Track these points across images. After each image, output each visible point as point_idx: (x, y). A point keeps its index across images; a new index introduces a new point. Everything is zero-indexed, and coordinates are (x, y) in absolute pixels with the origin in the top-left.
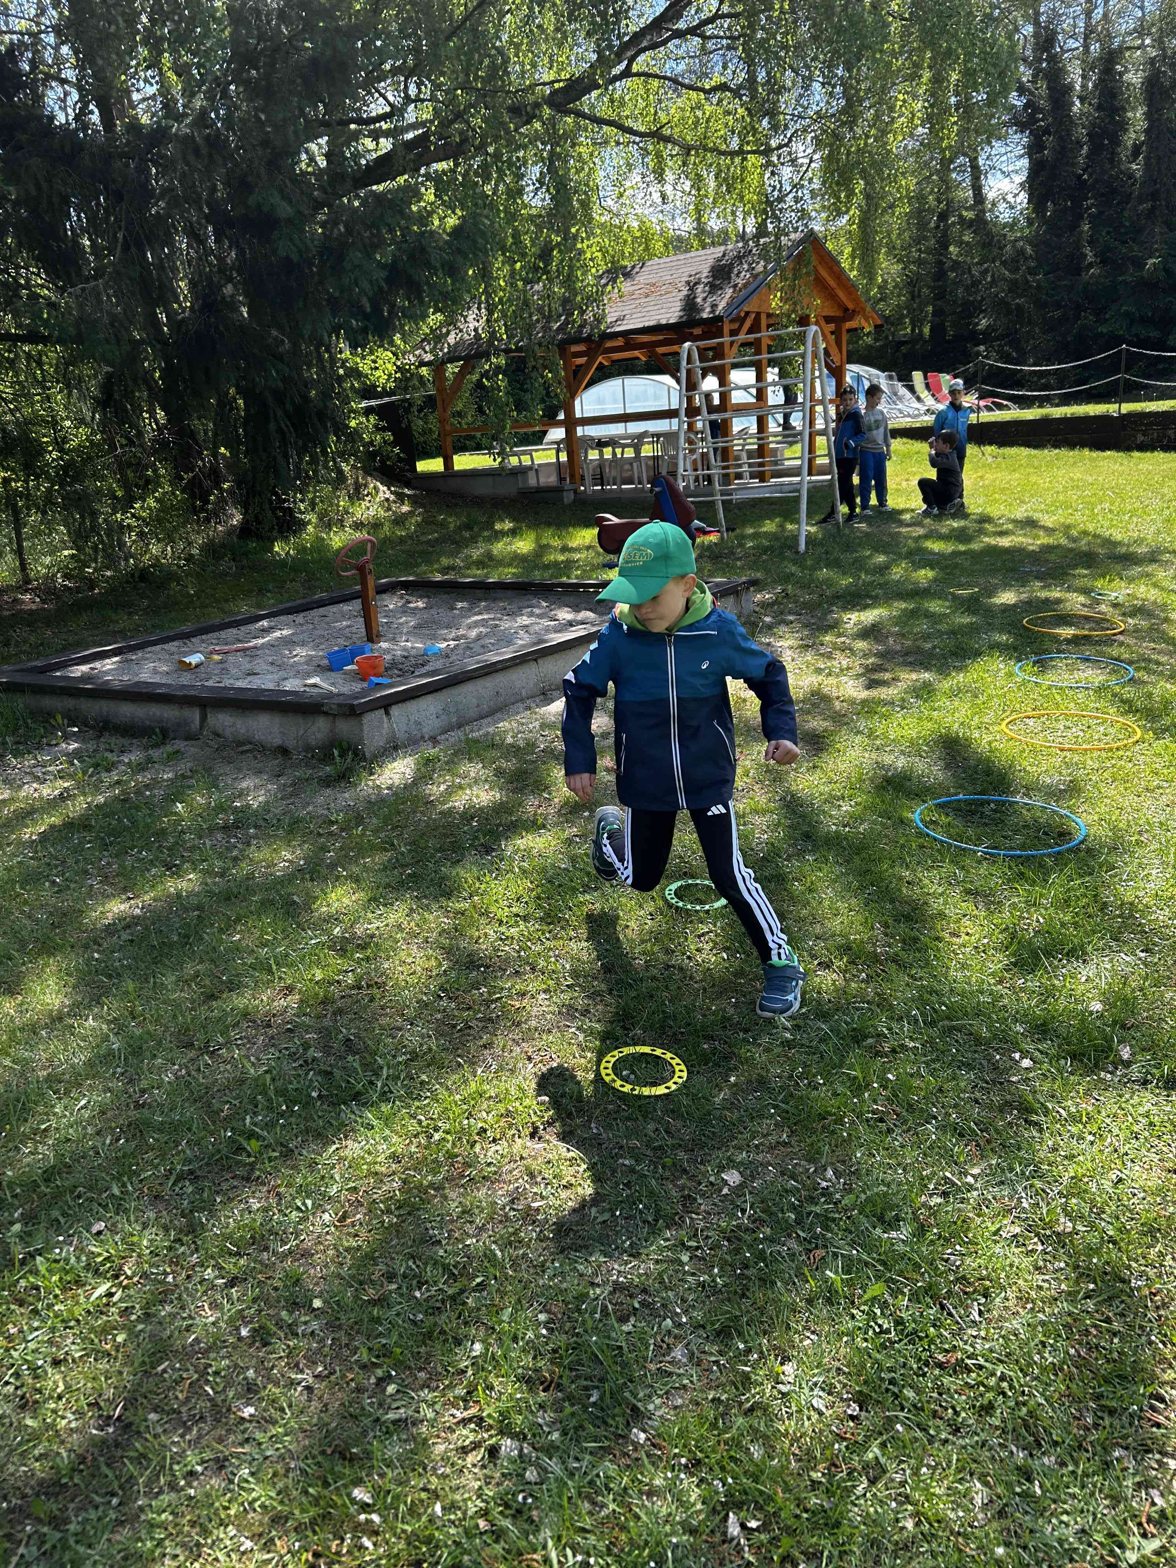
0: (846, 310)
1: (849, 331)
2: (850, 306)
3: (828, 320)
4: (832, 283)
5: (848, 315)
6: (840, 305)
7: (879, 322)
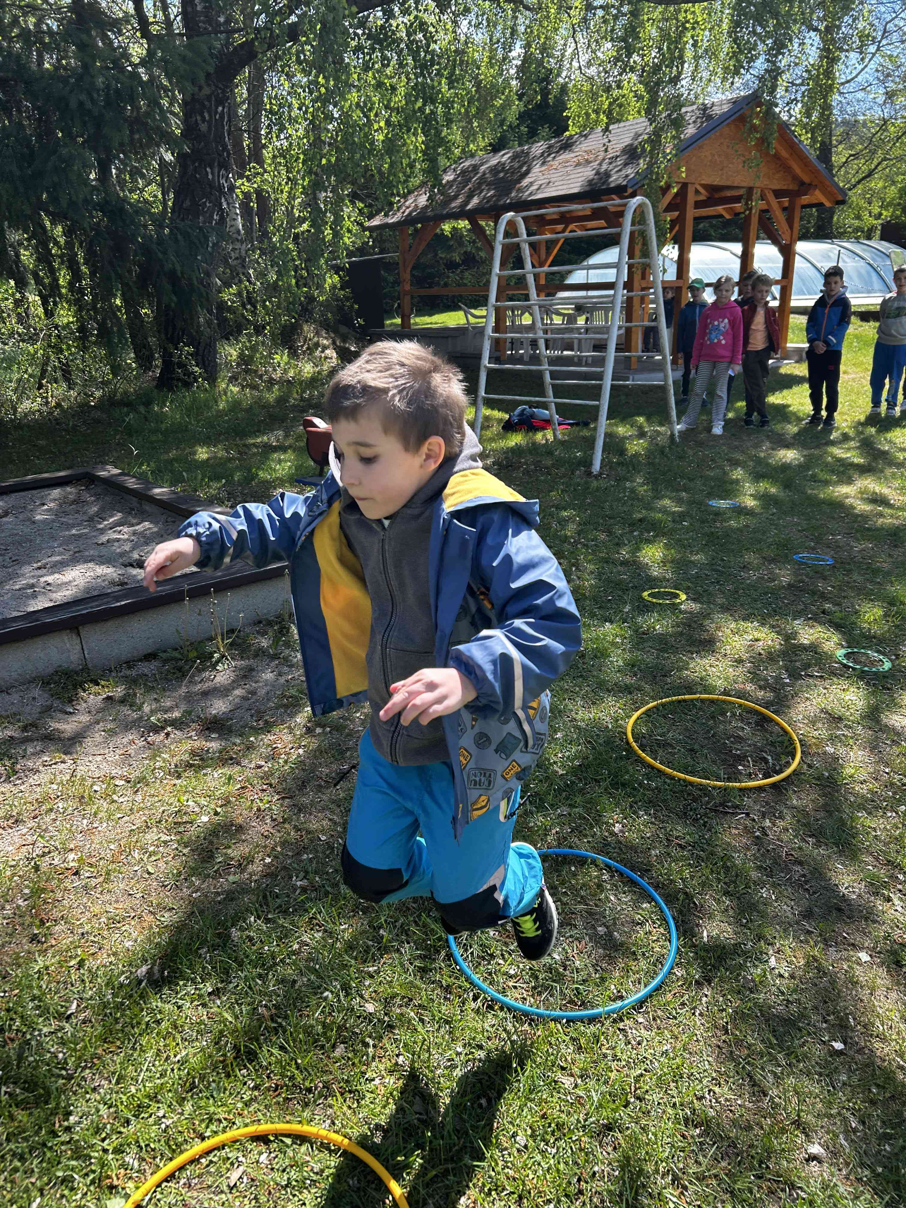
0: (802, 183)
1: (804, 207)
2: (806, 179)
3: (778, 194)
4: (784, 154)
5: (804, 188)
6: (795, 178)
7: (840, 198)
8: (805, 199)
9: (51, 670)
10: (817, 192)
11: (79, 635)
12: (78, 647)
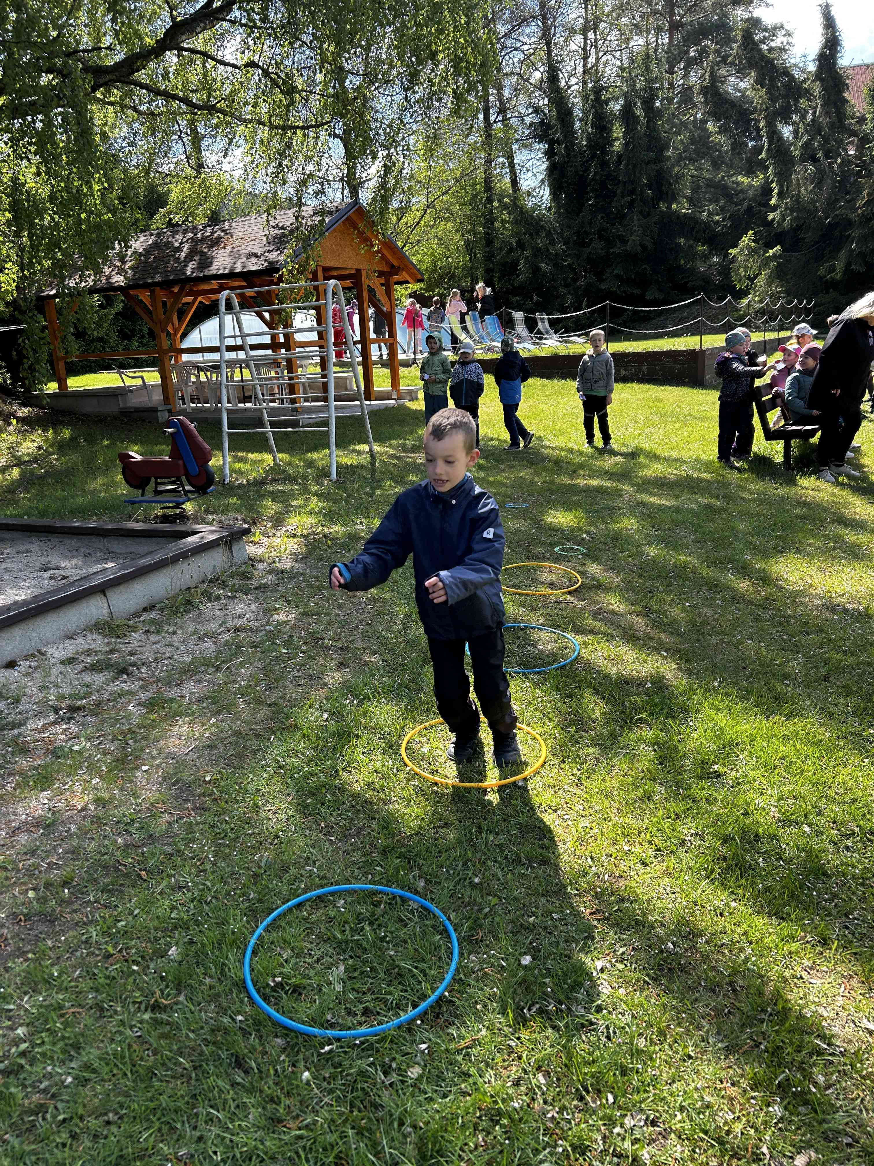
0: (392, 266)
2: (396, 263)
3: (379, 274)
5: (394, 270)
6: (388, 262)
7: (420, 277)
8: (396, 278)
9: (93, 622)
10: (404, 273)
11: (105, 595)
12: (106, 605)
